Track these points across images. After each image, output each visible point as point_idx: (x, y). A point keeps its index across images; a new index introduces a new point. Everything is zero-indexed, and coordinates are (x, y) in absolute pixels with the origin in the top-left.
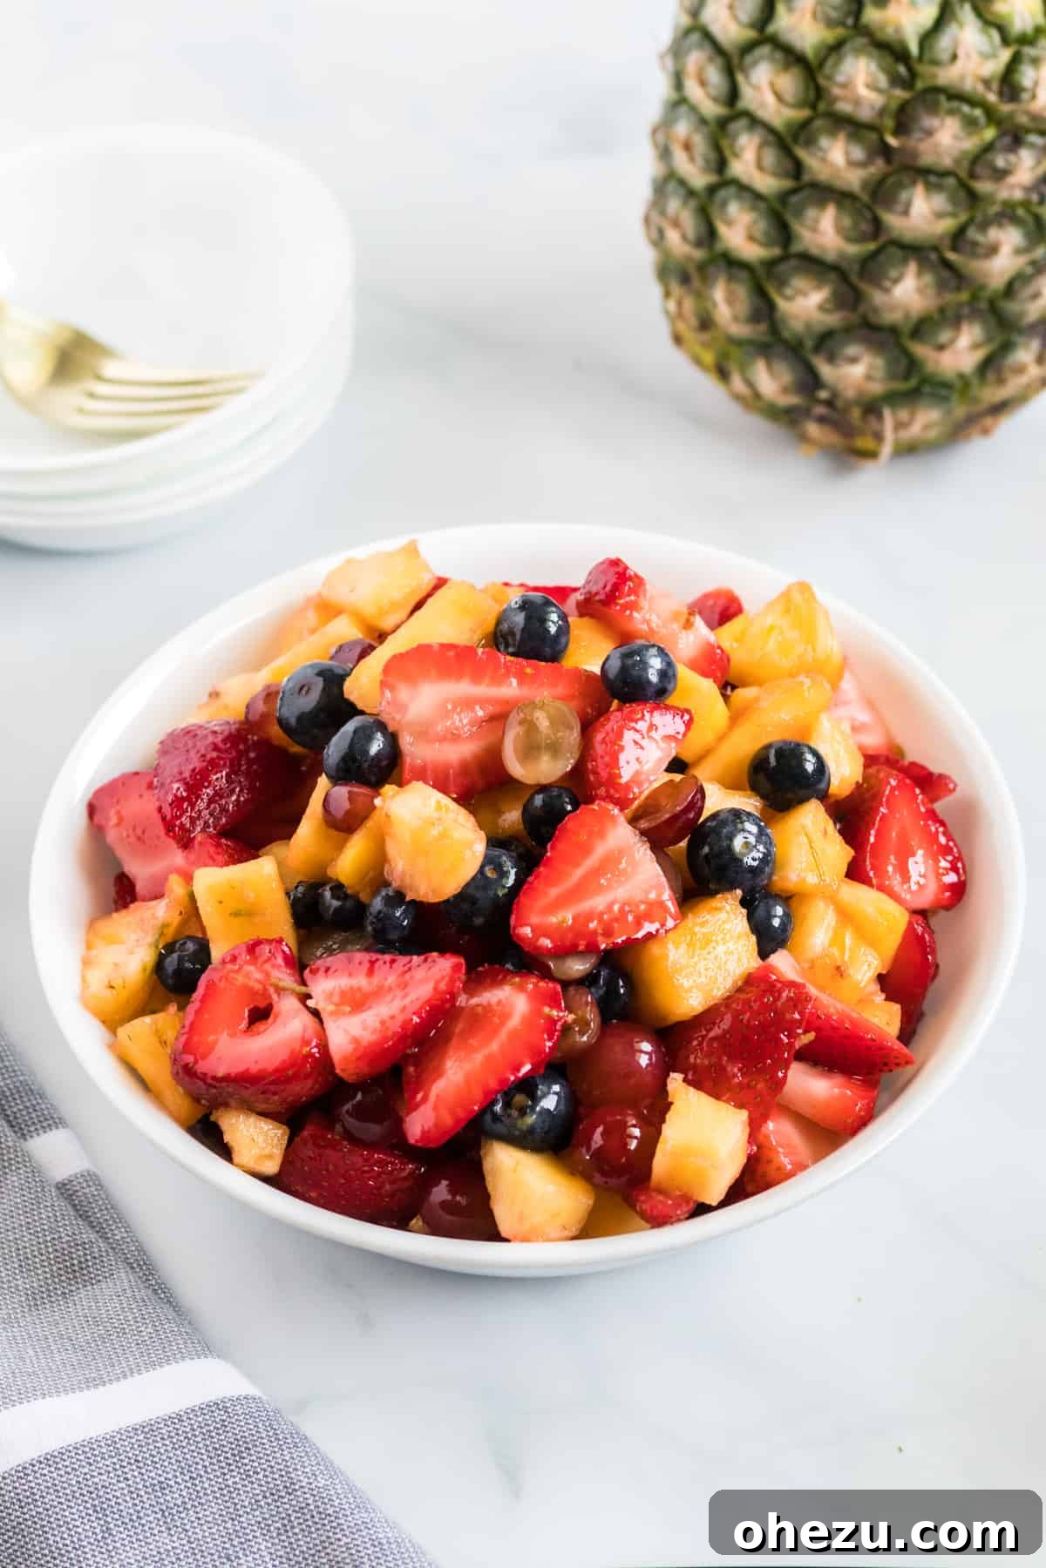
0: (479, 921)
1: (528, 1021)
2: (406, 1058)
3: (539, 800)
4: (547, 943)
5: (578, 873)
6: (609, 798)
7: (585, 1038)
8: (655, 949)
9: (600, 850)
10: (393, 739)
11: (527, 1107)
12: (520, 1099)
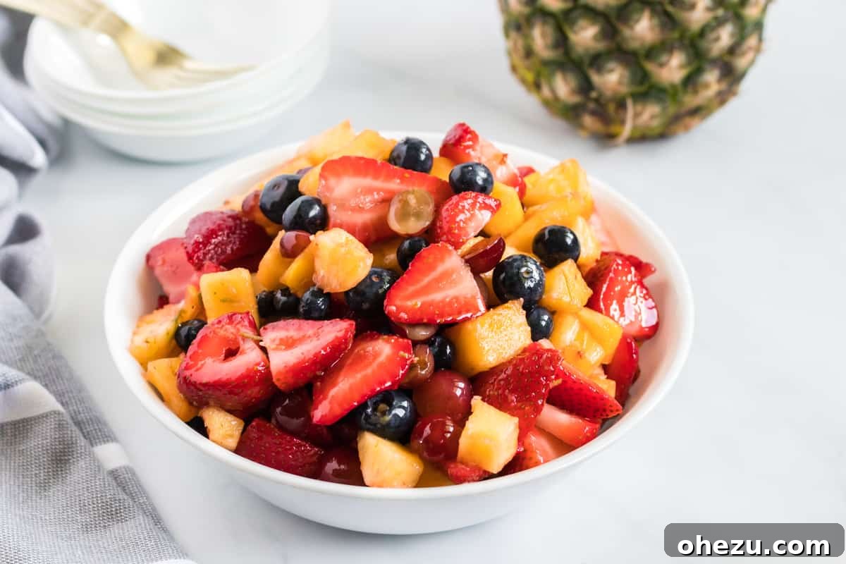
0: (366, 306)
1: (390, 359)
2: (317, 378)
3: (407, 243)
4: (404, 315)
5: (426, 280)
6: (448, 241)
7: (423, 372)
8: (469, 326)
9: (441, 269)
10: (324, 209)
11: (387, 410)
12: (383, 406)
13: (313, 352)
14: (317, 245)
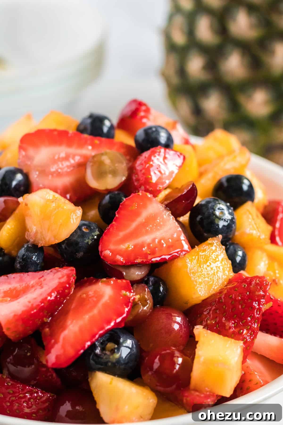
0: (80, 254)
1: (113, 299)
2: (44, 324)
3: (107, 197)
4: (121, 259)
5: (134, 225)
6: (147, 190)
7: (145, 308)
8: (179, 263)
9: (145, 214)
10: (26, 176)
11: (115, 348)
12: (110, 345)
13: (39, 299)
14: (26, 205)
